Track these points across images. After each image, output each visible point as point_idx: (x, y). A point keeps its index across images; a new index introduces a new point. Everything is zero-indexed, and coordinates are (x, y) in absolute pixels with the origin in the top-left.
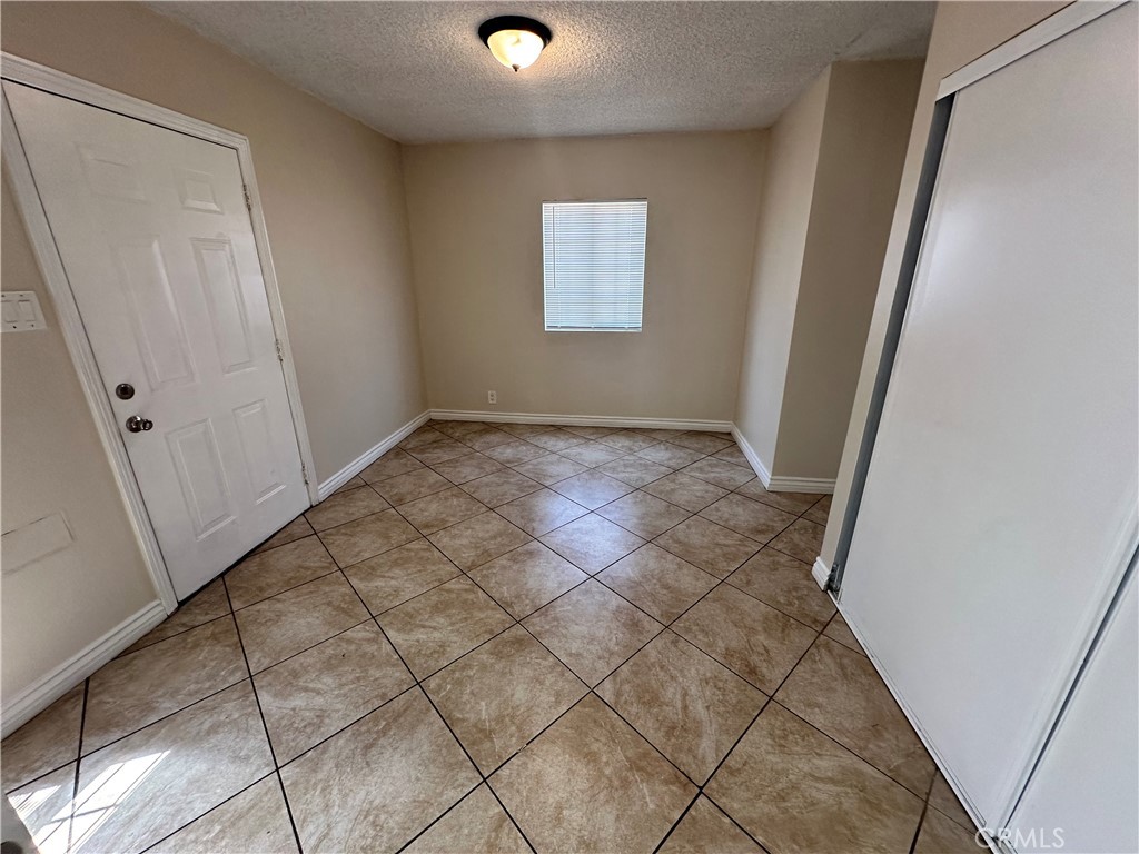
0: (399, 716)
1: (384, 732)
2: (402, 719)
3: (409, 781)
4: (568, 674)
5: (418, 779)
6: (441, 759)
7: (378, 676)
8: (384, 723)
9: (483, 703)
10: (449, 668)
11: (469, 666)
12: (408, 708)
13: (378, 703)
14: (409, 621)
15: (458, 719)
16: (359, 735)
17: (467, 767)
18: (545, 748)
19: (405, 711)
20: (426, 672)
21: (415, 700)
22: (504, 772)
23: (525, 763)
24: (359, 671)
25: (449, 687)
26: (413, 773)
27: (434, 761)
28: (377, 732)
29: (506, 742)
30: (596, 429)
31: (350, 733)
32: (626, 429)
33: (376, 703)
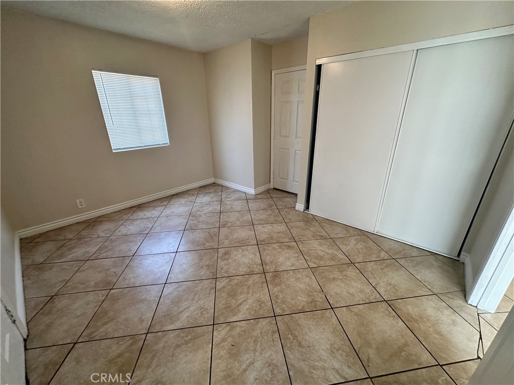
0: (289, 328)
1: (295, 337)
2: (292, 328)
3: (323, 332)
4: (300, 270)
5: (324, 329)
6: (318, 319)
7: (259, 332)
8: (290, 335)
9: (299, 298)
10: (274, 302)
11: (277, 297)
12: (287, 324)
13: (277, 335)
14: (231, 309)
15: (302, 308)
16: (291, 347)
17: (325, 312)
18: (326, 288)
19: (288, 326)
20: (270, 311)
21: (284, 320)
22: (331, 302)
23: (330, 295)
24: (249, 340)
25: (284, 306)
26: (320, 330)
27: (318, 321)
28: (294, 339)
29: (320, 298)
30: (161, 200)
31: (288, 352)
32: (174, 195)
33: (276, 336)
